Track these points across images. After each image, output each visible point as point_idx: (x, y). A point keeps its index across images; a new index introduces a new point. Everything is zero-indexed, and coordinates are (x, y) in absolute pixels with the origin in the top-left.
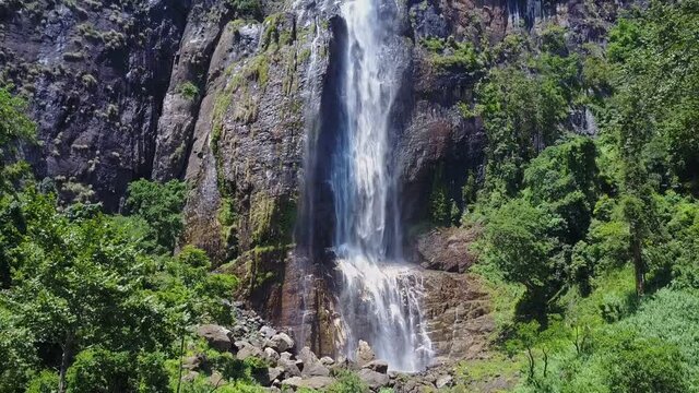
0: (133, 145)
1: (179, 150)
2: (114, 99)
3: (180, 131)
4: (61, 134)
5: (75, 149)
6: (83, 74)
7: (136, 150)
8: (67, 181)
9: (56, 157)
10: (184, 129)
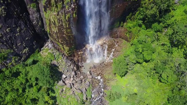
0: (28, 31)
1: (40, 23)
2: (17, 27)
3: (37, 19)
4: (14, 46)
5: (19, 45)
6: (6, 30)
7: (30, 31)
8: (22, 52)
9: (17, 50)
10: (38, 18)
